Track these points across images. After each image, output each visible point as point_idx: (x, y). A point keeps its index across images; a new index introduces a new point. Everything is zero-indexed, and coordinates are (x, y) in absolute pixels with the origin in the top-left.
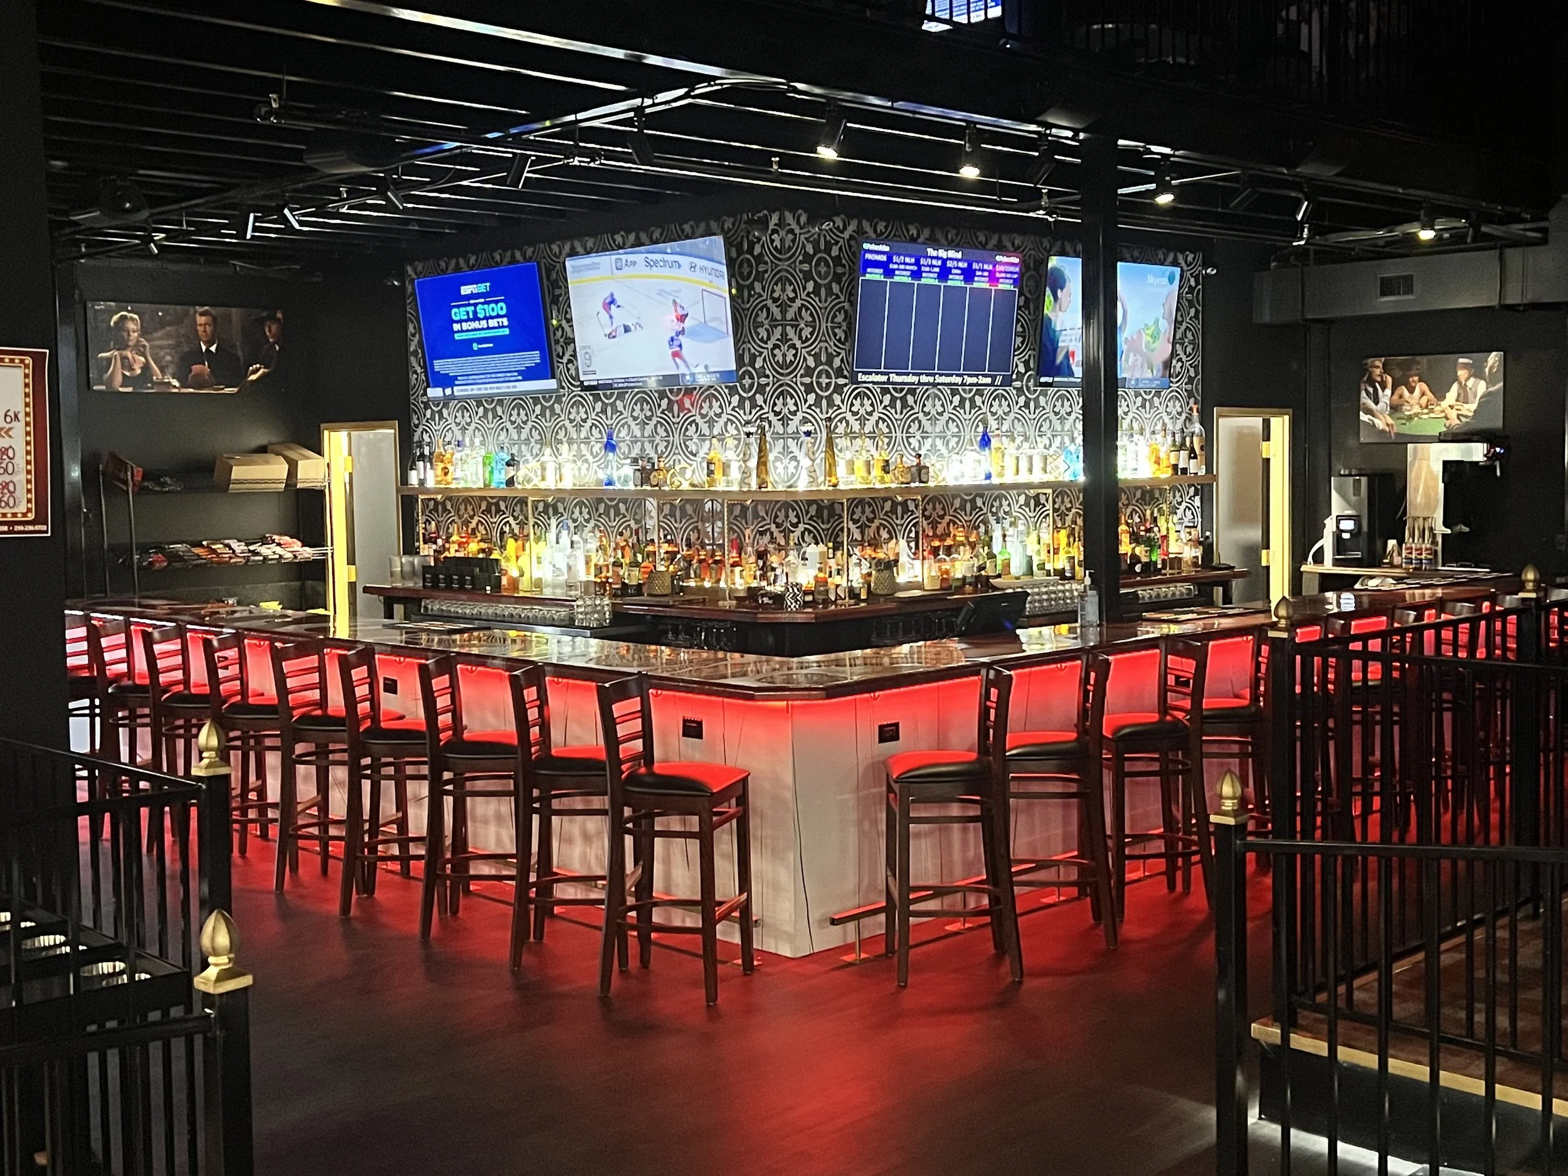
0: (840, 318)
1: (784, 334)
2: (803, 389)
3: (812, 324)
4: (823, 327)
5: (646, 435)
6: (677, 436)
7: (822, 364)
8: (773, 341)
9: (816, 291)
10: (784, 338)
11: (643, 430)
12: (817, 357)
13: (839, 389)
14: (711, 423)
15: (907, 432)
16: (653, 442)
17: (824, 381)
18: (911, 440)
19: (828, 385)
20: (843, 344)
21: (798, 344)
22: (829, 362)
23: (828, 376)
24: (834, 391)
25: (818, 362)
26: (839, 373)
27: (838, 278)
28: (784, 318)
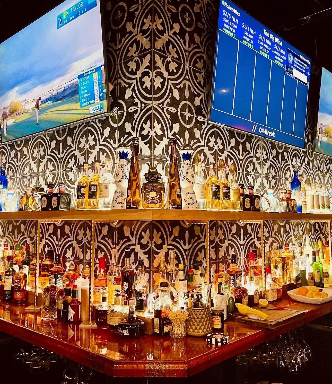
0: (200, 65)
1: (153, 62)
2: (169, 117)
3: (177, 60)
4: (187, 67)
5: (40, 170)
6: (60, 169)
7: (185, 99)
8: (142, 69)
9: (182, 33)
10: (153, 65)
11: (38, 167)
12: (181, 91)
13: (199, 124)
14: (86, 154)
15: (246, 171)
16: (44, 175)
17: (187, 115)
18: (249, 177)
19: (191, 119)
20: (203, 87)
21: (166, 74)
22: (192, 99)
23: (191, 111)
24: (195, 126)
25: (183, 97)
26: (199, 111)
27: (199, 31)
28: (153, 46)
